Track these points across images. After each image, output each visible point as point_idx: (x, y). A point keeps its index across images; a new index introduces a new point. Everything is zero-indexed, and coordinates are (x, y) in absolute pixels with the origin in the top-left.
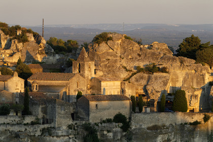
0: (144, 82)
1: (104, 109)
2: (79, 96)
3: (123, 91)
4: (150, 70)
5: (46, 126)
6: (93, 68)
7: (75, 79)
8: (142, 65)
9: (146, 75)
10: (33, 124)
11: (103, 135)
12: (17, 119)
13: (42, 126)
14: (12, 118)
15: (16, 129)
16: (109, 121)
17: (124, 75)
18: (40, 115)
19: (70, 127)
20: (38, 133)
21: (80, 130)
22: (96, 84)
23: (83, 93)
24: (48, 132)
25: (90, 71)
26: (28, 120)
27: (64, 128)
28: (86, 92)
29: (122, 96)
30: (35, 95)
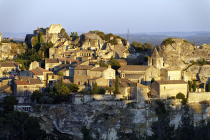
0: (196, 71)
1: (170, 90)
2: (153, 81)
3: (182, 78)
4: (201, 63)
5: (130, 101)
6: (162, 62)
7: (149, 70)
8: (195, 60)
9: (198, 67)
10: (121, 100)
11: (169, 107)
12: (111, 97)
13: (128, 102)
14: (107, 96)
15: (110, 103)
16: (173, 98)
17: (183, 66)
18: (127, 94)
19: (146, 102)
20: (125, 106)
21: (153, 104)
22: (164, 73)
23: (156, 79)
24: (132, 105)
25: (160, 64)
27: (143, 102)
28: (158, 79)
29: (182, 81)
30: (123, 81)
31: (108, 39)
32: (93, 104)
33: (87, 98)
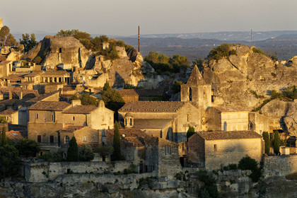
0: (280, 113)
1: (226, 151)
2: (191, 133)
3: (251, 125)
4: (289, 95)
5: (145, 175)
6: (210, 93)
7: (184, 110)
8: (277, 88)
9: (284, 103)
10: (126, 172)
11: (224, 187)
12: (105, 167)
13: (139, 176)
14: (97, 164)
15: (103, 180)
16: (232, 167)
17: (253, 103)
18: (137, 161)
19: (178, 176)
20: (134, 186)
21: (193, 180)
22: (214, 116)
23: (197, 130)
24: (148, 183)
25: (205, 97)
26: (120, 167)
27: (171, 177)
28: (201, 128)
29: (251, 133)
30: (129, 132)
31: (98, 47)
32: (67, 181)
33: (56, 169)
